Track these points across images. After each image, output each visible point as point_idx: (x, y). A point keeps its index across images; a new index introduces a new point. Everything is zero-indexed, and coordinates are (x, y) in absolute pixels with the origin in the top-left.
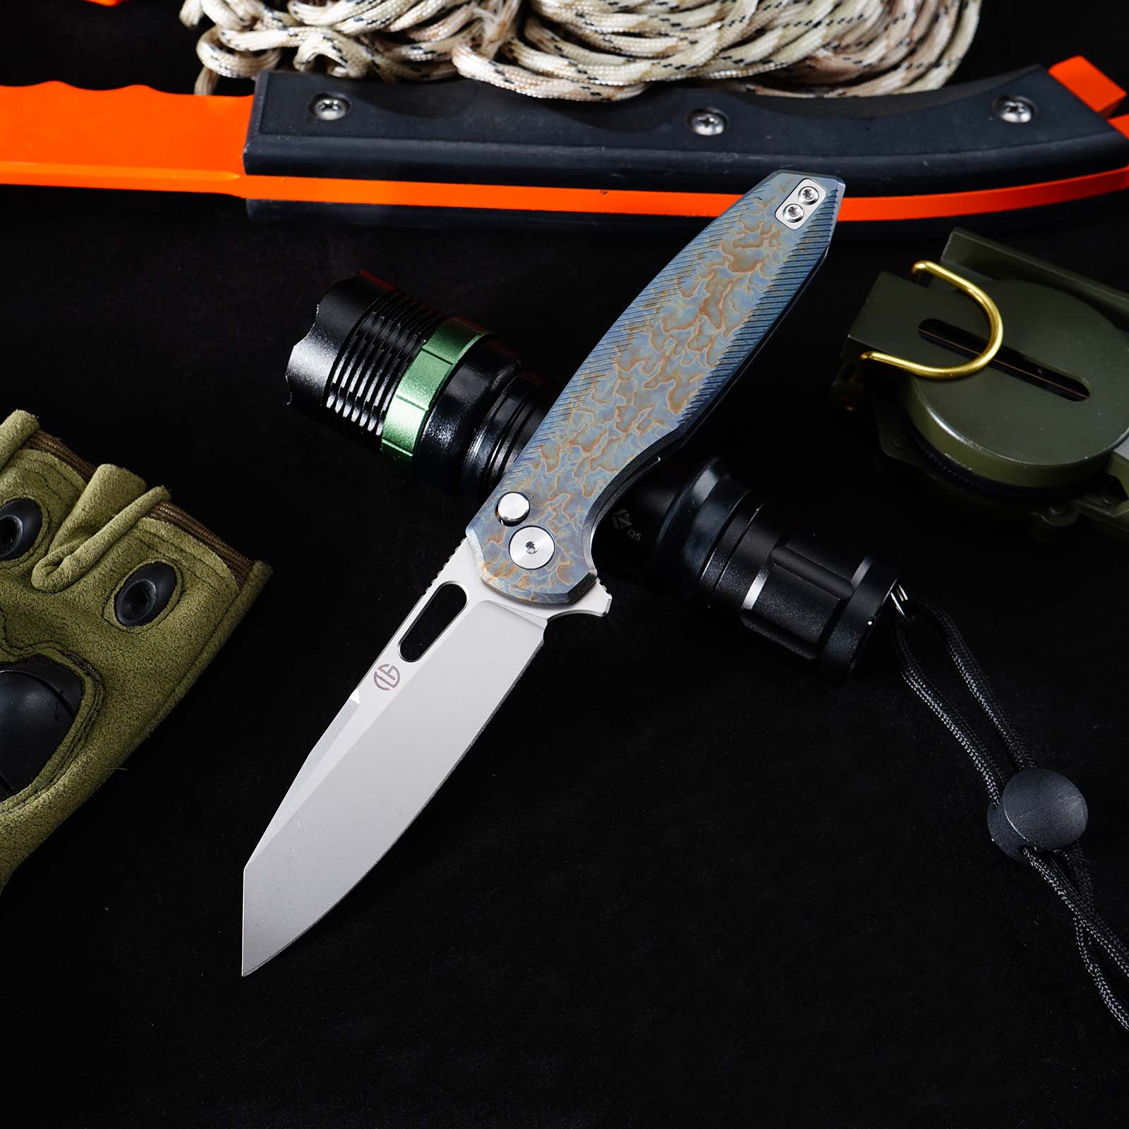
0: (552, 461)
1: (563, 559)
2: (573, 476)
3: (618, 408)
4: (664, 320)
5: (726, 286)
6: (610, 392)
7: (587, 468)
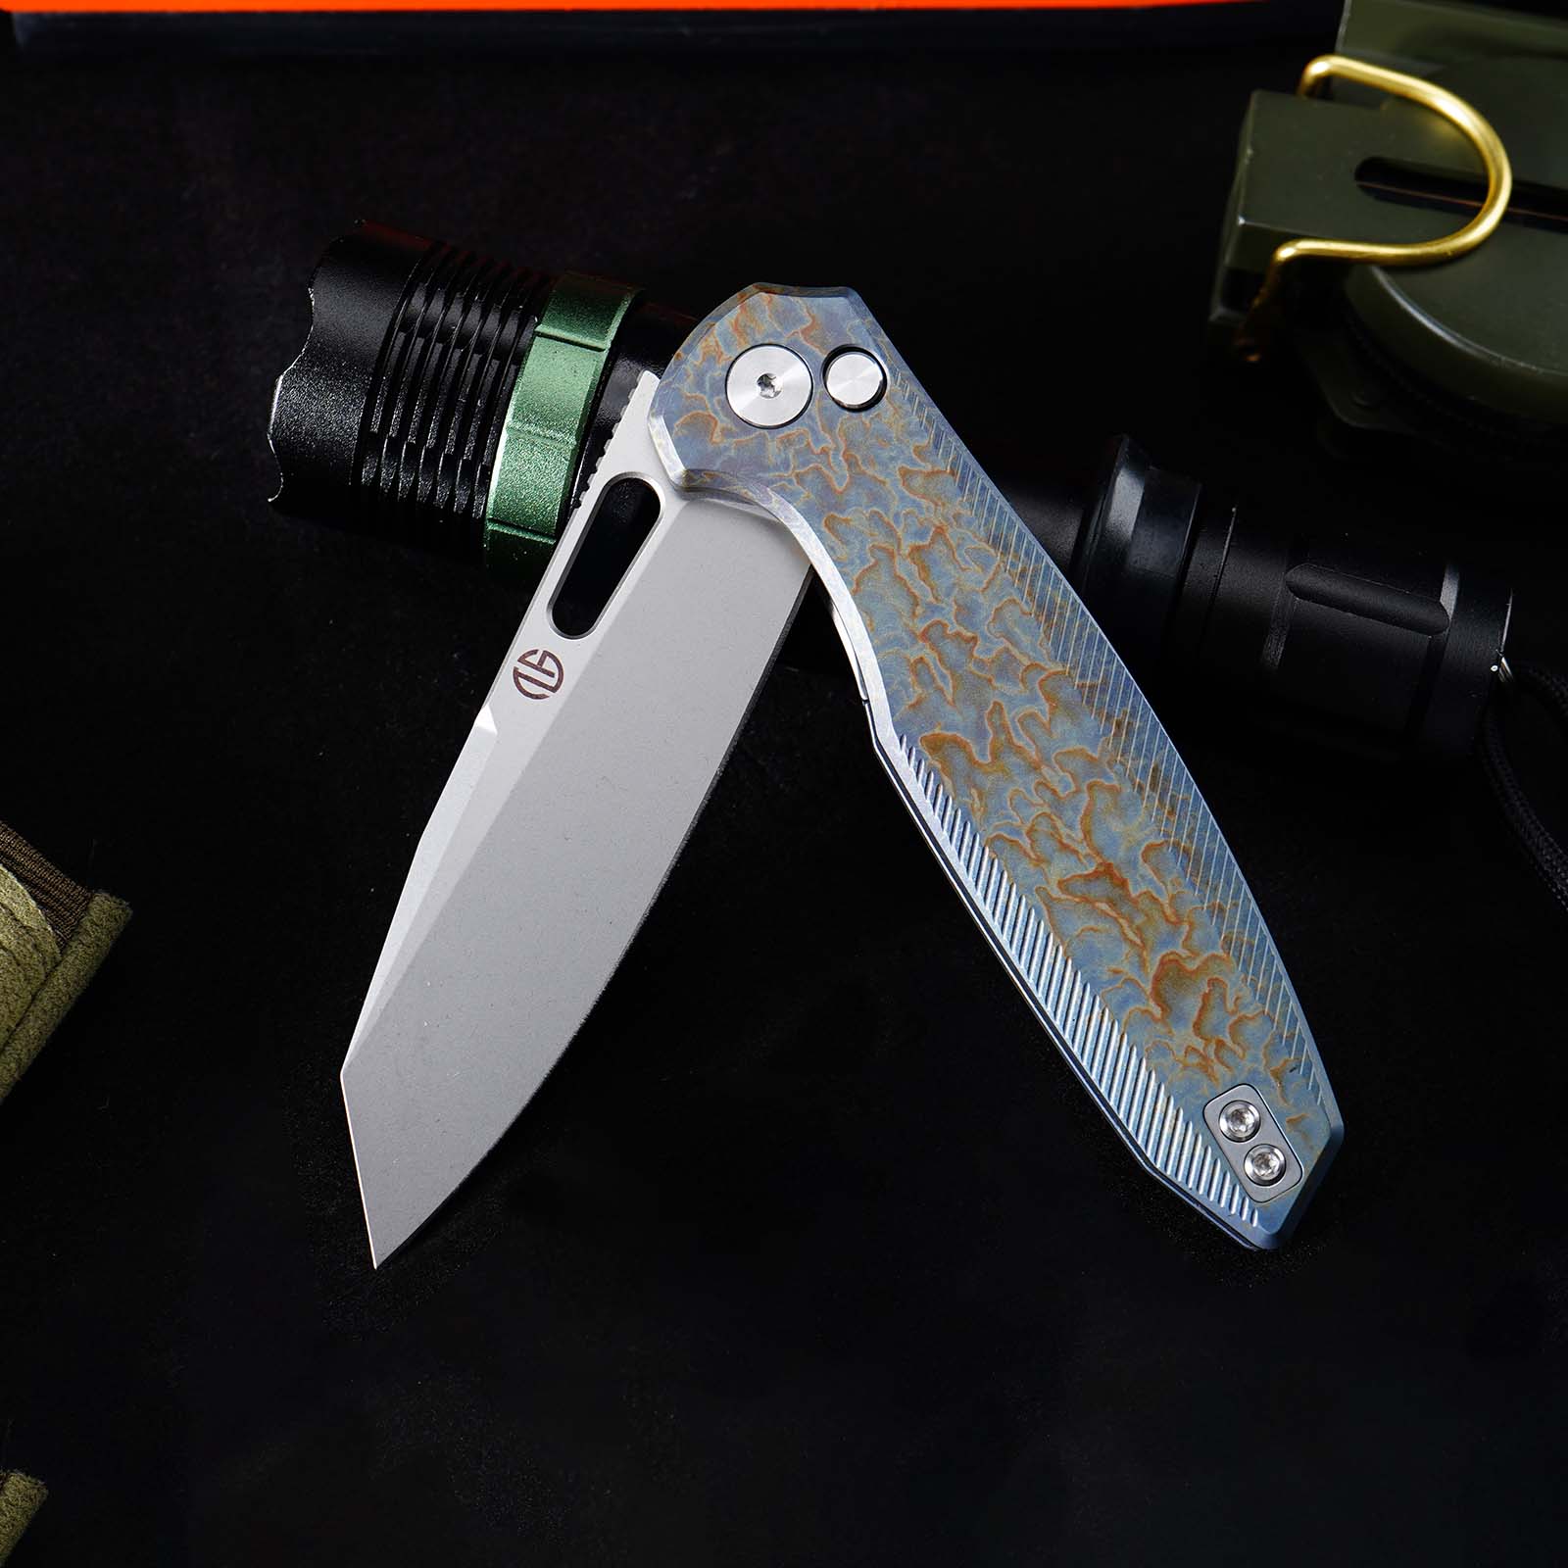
0: (918, 481)
1: (726, 433)
2: (875, 509)
3: (974, 639)
4: (1114, 791)
5: (1139, 931)
6: (1009, 636)
7: (881, 540)
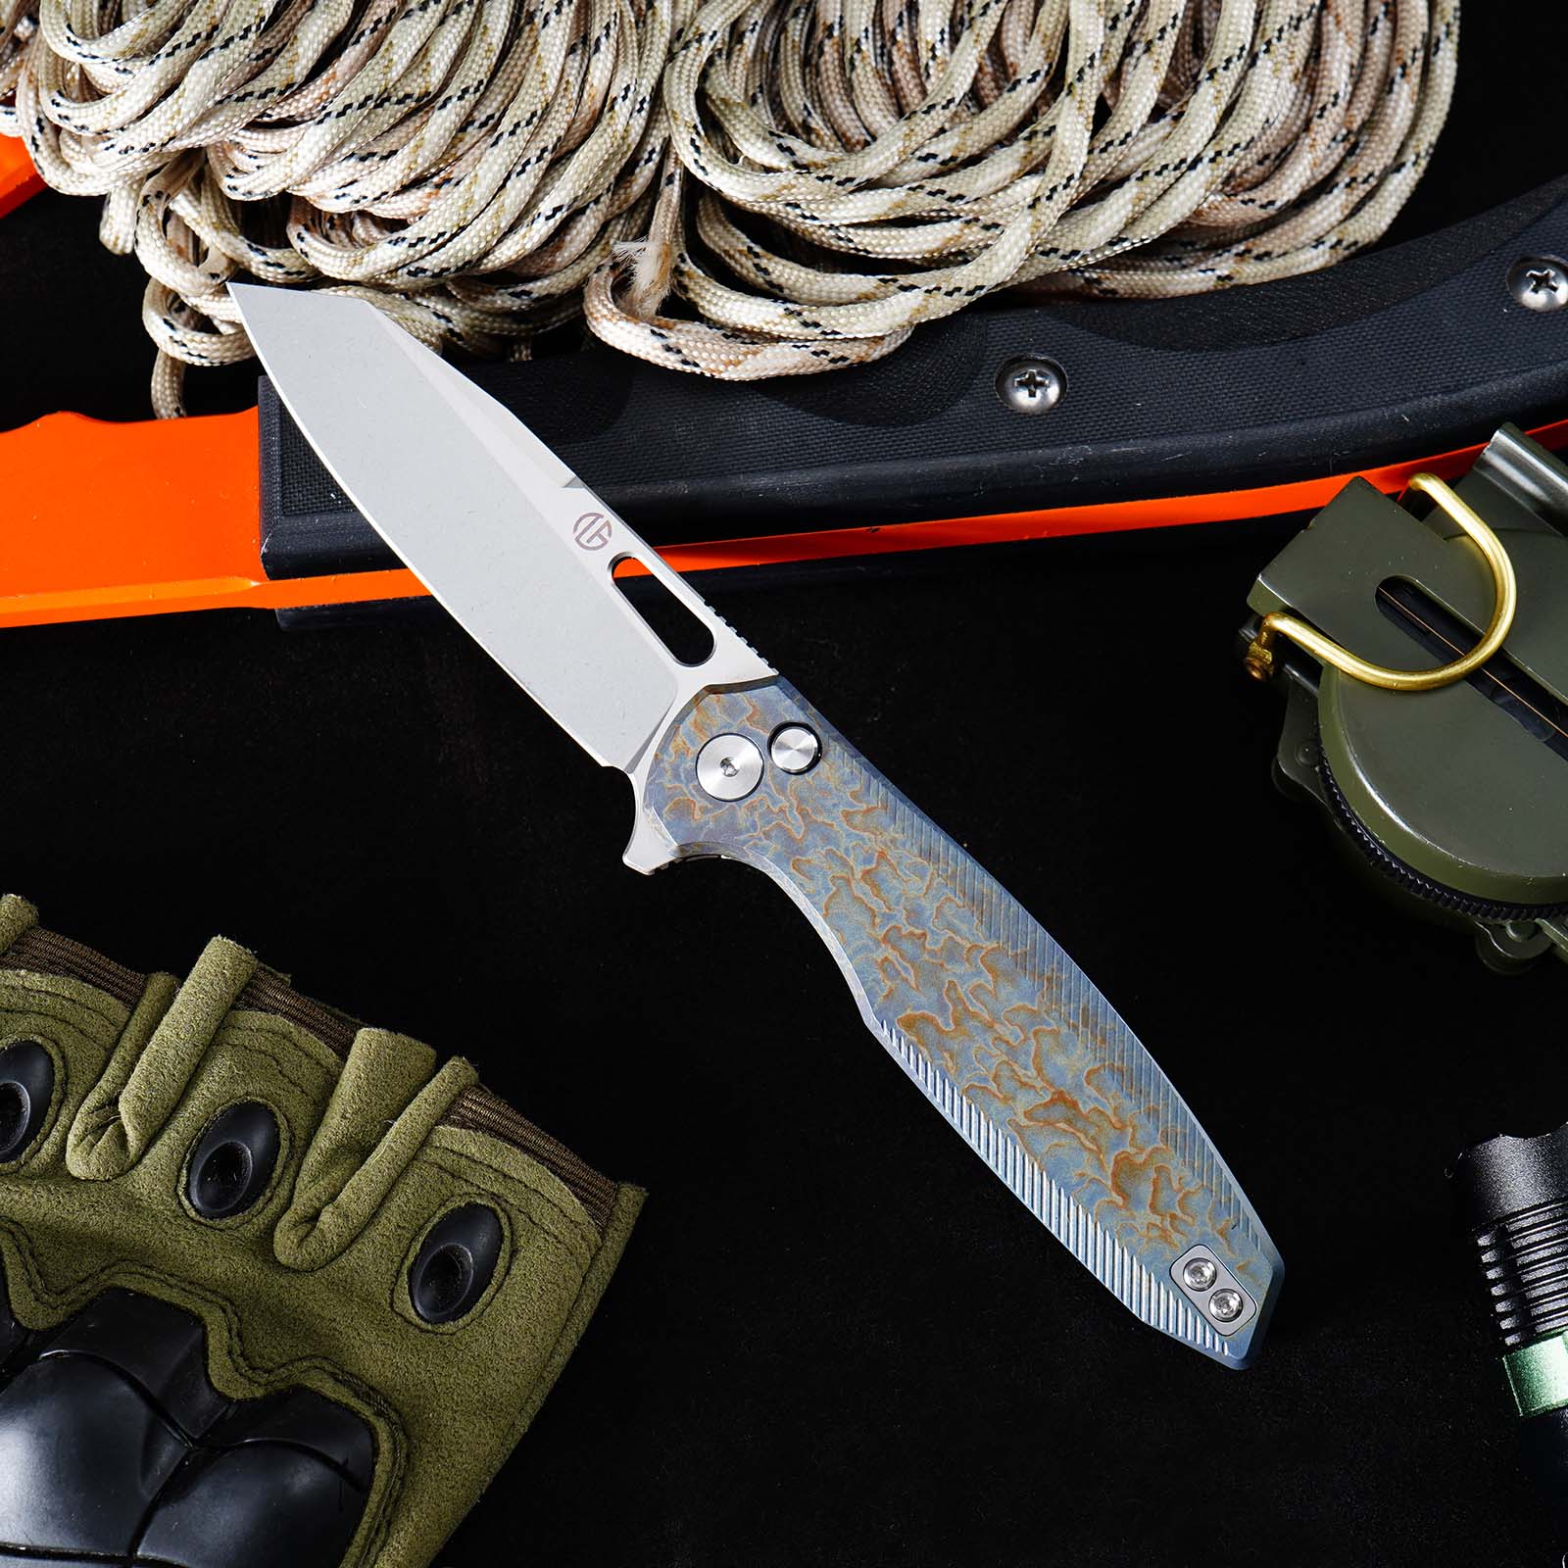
0: (858, 819)
1: (705, 810)
2: (829, 847)
3: (924, 935)
4: (1055, 1034)
5: (1094, 1140)
6: (950, 927)
7: (839, 872)
